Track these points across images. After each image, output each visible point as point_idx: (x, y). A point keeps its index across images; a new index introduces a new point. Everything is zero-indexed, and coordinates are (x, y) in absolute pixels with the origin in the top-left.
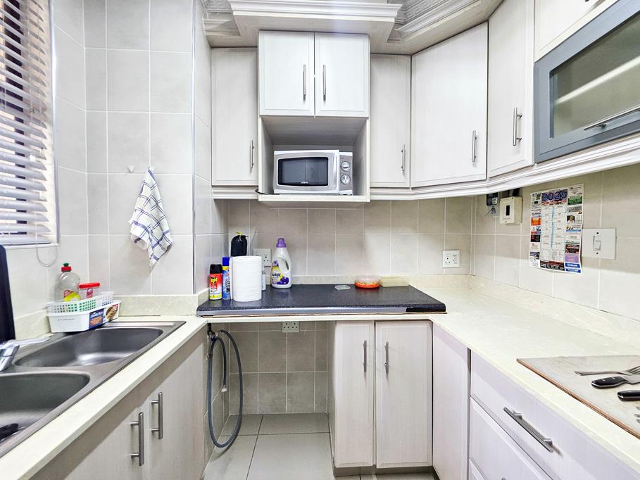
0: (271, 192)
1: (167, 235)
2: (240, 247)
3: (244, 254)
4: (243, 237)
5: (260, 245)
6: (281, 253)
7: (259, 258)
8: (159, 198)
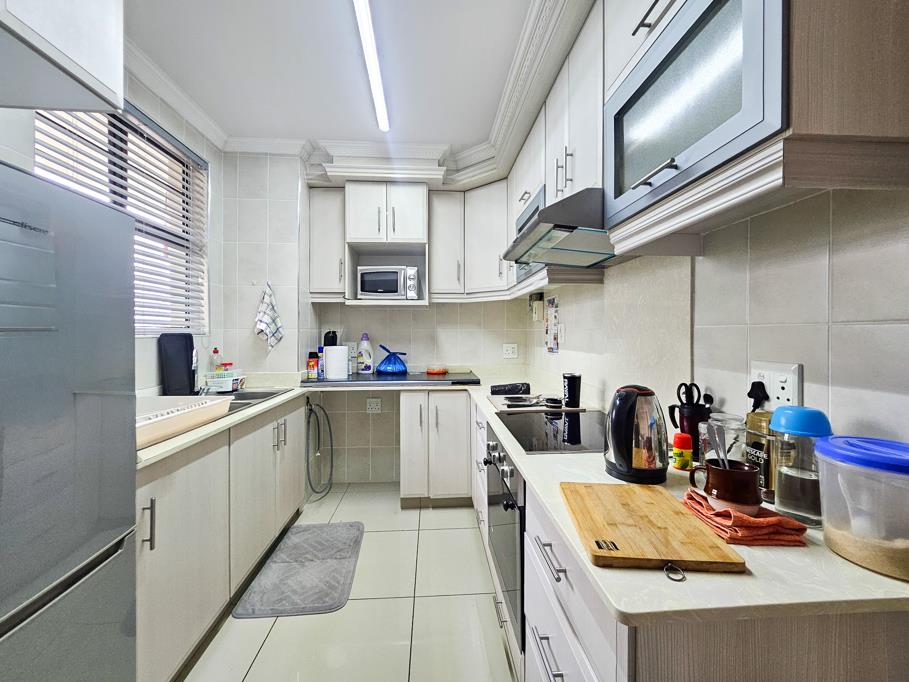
0: (356, 298)
1: (280, 329)
2: (331, 339)
3: (335, 344)
4: (334, 332)
5: (347, 340)
6: (365, 345)
7: (346, 348)
8: (274, 303)
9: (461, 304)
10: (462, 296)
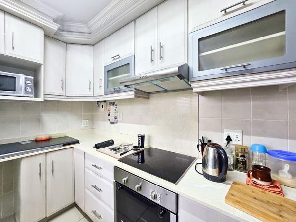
9: (58, 101)
10: (64, 97)
